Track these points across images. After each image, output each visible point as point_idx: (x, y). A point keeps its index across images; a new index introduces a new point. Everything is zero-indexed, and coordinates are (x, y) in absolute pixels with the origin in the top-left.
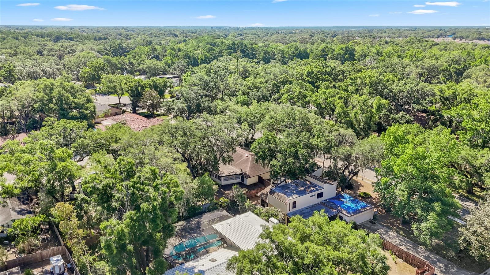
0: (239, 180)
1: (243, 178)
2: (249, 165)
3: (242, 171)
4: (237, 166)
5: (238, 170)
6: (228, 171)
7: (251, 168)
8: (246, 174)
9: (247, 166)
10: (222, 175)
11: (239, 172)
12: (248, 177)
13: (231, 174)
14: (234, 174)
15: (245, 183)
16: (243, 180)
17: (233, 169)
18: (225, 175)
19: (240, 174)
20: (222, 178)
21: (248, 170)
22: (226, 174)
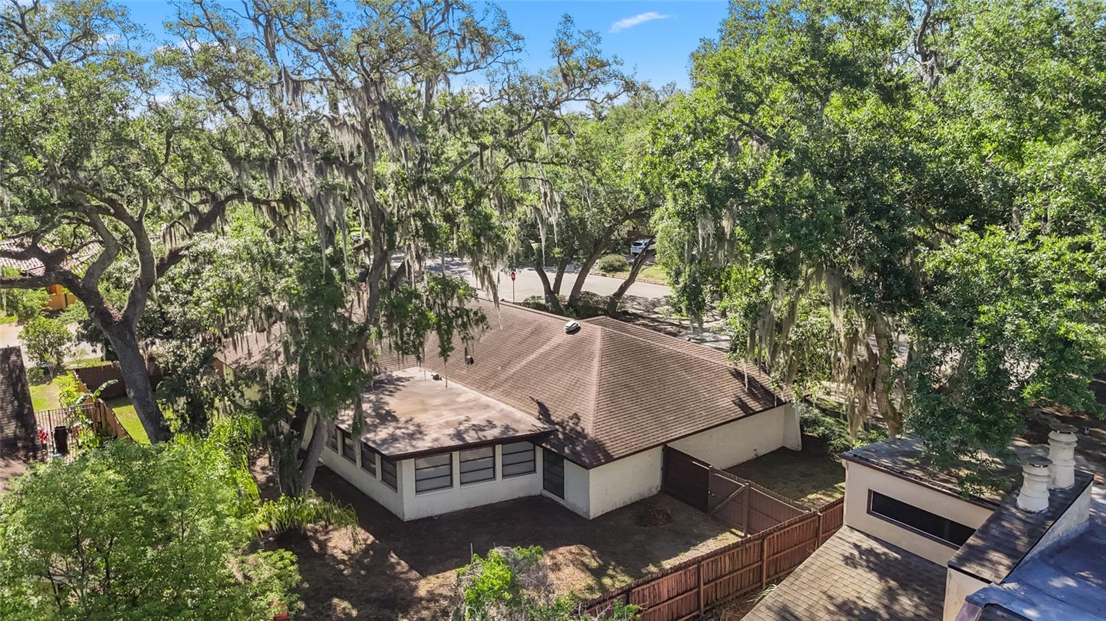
0: (530, 484)
1: (554, 463)
2: (593, 375)
3: (544, 413)
4: (511, 387)
5: (519, 414)
6: (450, 416)
7: (612, 393)
8: (576, 436)
9: (578, 385)
10: (402, 447)
11: (528, 422)
12: (597, 455)
13: (471, 438)
14: (490, 434)
15: (571, 498)
16: (555, 481)
17: (487, 407)
18: (423, 445)
19: (535, 439)
20: (407, 472)
21: (592, 405)
22: (437, 434)
